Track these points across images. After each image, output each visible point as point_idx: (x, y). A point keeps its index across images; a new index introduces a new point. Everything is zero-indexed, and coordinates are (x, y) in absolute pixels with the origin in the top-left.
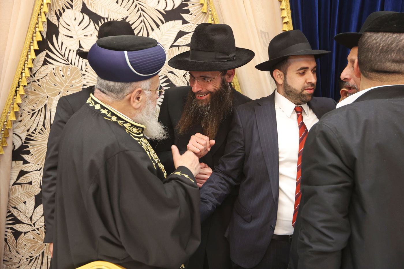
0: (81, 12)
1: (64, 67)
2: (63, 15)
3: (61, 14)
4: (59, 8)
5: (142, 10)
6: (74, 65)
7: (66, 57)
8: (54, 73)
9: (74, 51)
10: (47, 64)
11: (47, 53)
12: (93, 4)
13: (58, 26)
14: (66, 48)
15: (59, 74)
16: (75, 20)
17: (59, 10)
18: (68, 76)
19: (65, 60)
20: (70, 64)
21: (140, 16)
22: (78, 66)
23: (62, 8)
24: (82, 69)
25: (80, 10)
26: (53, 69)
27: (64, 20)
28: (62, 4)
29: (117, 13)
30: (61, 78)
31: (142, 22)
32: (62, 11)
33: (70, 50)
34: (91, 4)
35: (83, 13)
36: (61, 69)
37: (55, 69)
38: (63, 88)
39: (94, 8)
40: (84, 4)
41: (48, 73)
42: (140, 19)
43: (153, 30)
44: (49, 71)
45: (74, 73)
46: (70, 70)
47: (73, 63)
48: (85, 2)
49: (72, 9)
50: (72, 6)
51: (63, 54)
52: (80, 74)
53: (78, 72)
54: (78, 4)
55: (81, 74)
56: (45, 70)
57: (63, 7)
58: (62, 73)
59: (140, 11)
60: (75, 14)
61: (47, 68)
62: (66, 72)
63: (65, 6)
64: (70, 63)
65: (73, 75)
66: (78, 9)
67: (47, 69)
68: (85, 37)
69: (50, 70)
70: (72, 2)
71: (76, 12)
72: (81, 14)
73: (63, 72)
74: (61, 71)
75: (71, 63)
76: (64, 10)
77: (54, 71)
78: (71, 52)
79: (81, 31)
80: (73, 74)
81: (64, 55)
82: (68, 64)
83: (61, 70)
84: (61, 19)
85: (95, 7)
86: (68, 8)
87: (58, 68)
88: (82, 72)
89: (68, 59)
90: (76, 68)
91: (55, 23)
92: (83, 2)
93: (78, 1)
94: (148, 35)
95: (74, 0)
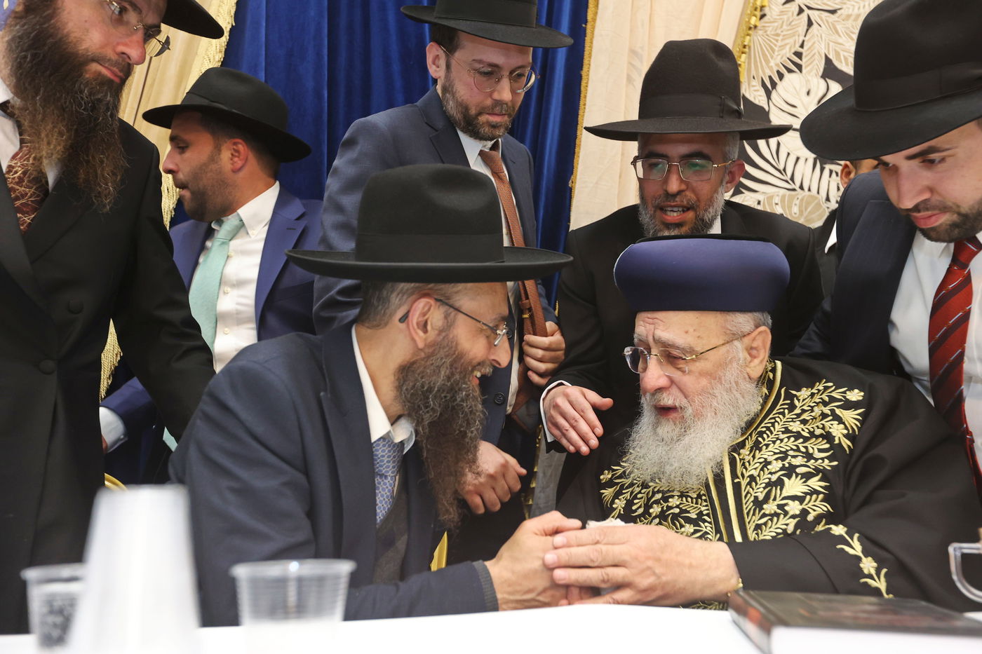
0: (822, 77)
1: (784, 196)
2: (778, 87)
3: (774, 85)
4: (770, 74)
6: (809, 190)
7: (789, 173)
9: (806, 160)
10: (742, 193)
13: (767, 109)
14: (789, 154)
16: (808, 93)
17: (770, 78)
19: (787, 182)
20: (799, 190)
22: (818, 193)
23: (778, 72)
24: (828, 199)
25: (820, 73)
26: (757, 203)
27: (782, 95)
28: (777, 65)
32: (776, 78)
33: (798, 159)
35: (827, 79)
36: (777, 200)
37: (762, 203)
40: (828, 61)
45: (809, 210)
46: (798, 202)
47: (806, 187)
48: (831, 57)
49: (801, 71)
50: (799, 67)
51: (781, 168)
52: (824, 209)
53: (819, 205)
54: (816, 62)
55: (826, 209)
57: (780, 70)
58: (779, 209)
60: (807, 81)
62: (790, 207)
63: (783, 68)
64: (797, 187)
65: (805, 214)
66: (814, 71)
70: (801, 60)
71: (810, 78)
72: (822, 81)
73: (783, 208)
74: (777, 206)
75: (801, 187)
76: (781, 76)
78: (801, 162)
80: (806, 210)
81: (784, 170)
82: (794, 190)
83: (777, 204)
84: (774, 95)
86: (790, 71)
87: (770, 198)
88: (828, 204)
89: (792, 179)
90: (812, 197)
91: (761, 104)
92: (827, 58)
93: (815, 54)
95: (804, 54)
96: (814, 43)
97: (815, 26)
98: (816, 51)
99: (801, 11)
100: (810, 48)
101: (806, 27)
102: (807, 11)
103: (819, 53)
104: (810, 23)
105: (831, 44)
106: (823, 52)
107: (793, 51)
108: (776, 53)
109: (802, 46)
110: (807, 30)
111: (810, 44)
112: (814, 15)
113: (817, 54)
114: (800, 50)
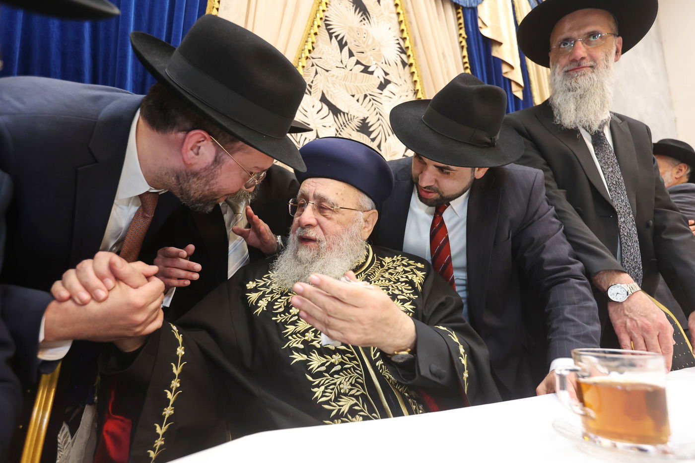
5: (380, 115)
12: (333, 96)
16: (313, 106)
21: (379, 120)
25: (319, 99)
29: (358, 111)
33: (306, 138)
34: (331, 95)
35: (322, 103)
39: (333, 99)
40: (323, 94)
43: (389, 135)
48: (325, 92)
49: (310, 95)
50: (310, 92)
51: (298, 141)
54: (318, 92)
59: (378, 114)
60: (313, 101)
66: (317, 97)
68: (324, 128)
71: (314, 99)
72: (320, 103)
79: (318, 120)
85: (335, 99)
92: (323, 92)
93: (317, 89)
94: (386, 139)
95: (312, 87)
96: (317, 83)
97: (318, 75)
99: (313, 65)
100: (316, 84)
101: (314, 74)
102: (315, 66)
103: (319, 88)
104: (316, 73)
105: (325, 86)
106: (322, 88)
109: (312, 82)
110: (315, 76)
111: (316, 83)
112: (319, 70)
114: (311, 84)
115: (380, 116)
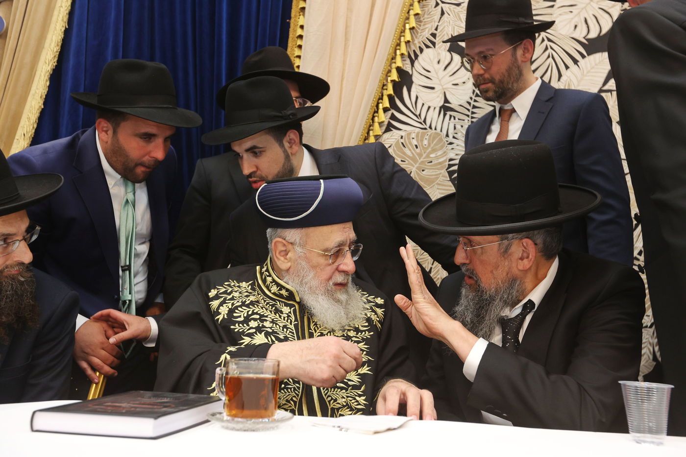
0: (448, 51)
1: (418, 133)
2: (420, 58)
3: (416, 56)
4: (415, 49)
5: (549, 40)
6: (435, 129)
7: (423, 117)
8: (402, 143)
9: (435, 108)
10: (392, 131)
11: (393, 114)
13: (411, 73)
14: (423, 104)
15: (411, 144)
16: (439, 62)
17: (414, 51)
18: (425, 146)
19: (421, 123)
20: (429, 129)
21: (546, 49)
22: (441, 131)
23: (420, 47)
24: (447, 135)
25: (447, 49)
26: (400, 137)
27: (421, 63)
28: (419, 42)
30: (414, 150)
31: (549, 57)
32: (418, 52)
33: (429, 107)
35: (452, 52)
36: (413, 135)
37: (403, 137)
38: (416, 166)
41: (392, 143)
42: (547, 53)
43: (567, 67)
44: (394, 140)
45: (434, 143)
46: (427, 137)
47: (433, 127)
49: (435, 47)
50: (434, 44)
51: (418, 113)
52: (444, 142)
53: (441, 140)
55: (446, 142)
56: (388, 139)
57: (421, 46)
58: (415, 142)
59: (546, 41)
60: (439, 54)
61: (391, 136)
62: (422, 141)
63: (423, 44)
64: (427, 127)
65: (432, 145)
66: (444, 47)
67: (392, 138)
68: (454, 87)
69: (396, 139)
70: (435, 38)
71: (440, 51)
72: (448, 54)
73: (417, 141)
74: (413, 140)
75: (430, 127)
76: (421, 50)
77: (402, 141)
78: (431, 109)
79: (447, 78)
80: (433, 142)
81: (420, 115)
82: (425, 129)
83: (413, 138)
84: (416, 64)
86: (427, 47)
87: (409, 134)
88: (447, 139)
89: (425, 121)
90: (437, 133)
91: (407, 70)
93: (444, 35)
94: (560, 75)
95: (437, 35)
96: (444, 27)
97: (446, 15)
98: (445, 32)
99: (437, 5)
100: (441, 31)
101: (440, 16)
102: (441, 5)
103: (447, 34)
104: (443, 13)
105: (456, 28)
107: (430, 33)
108: (419, 34)
109: (436, 29)
110: (441, 18)
111: (442, 28)
112: (446, 7)
113: (446, 34)
114: (435, 32)
115: (549, 44)
